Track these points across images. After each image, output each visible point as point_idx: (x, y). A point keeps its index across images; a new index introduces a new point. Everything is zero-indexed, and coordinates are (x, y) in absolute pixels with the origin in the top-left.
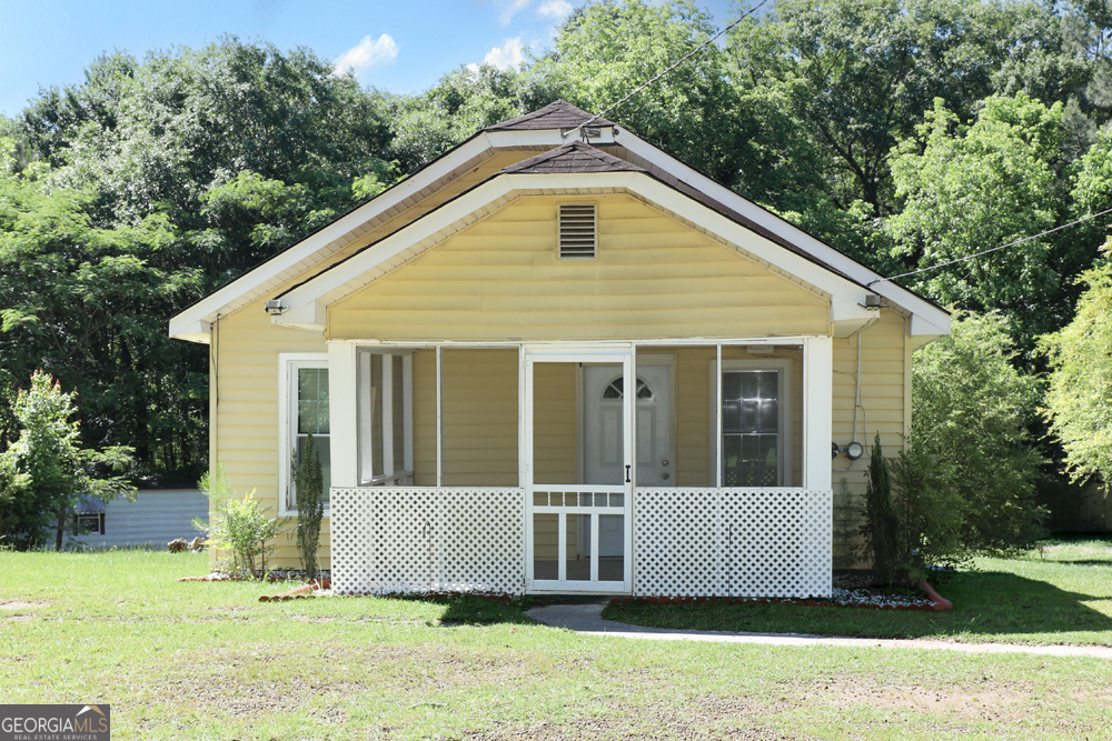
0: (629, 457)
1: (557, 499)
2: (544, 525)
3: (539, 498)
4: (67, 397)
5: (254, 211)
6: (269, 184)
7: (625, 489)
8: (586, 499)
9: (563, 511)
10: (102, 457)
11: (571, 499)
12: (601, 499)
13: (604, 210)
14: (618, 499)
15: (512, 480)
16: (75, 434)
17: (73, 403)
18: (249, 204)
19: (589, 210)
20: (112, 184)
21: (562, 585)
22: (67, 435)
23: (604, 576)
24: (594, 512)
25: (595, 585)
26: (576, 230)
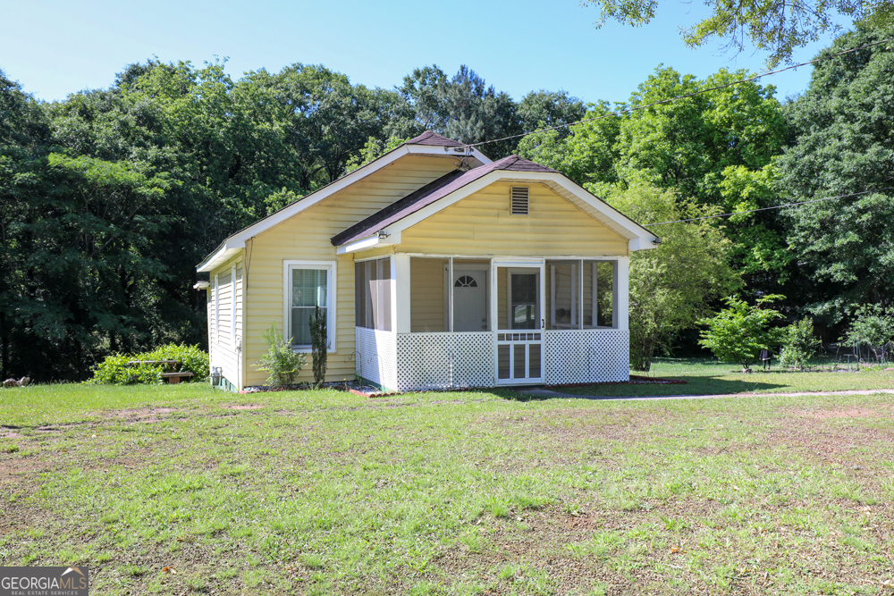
1: (509, 337)
2: (503, 351)
3: (501, 337)
7: (541, 331)
8: (522, 337)
9: (512, 343)
11: (516, 337)
12: (530, 337)
13: (531, 191)
14: (538, 337)
19: (526, 190)
21: (512, 381)
23: (532, 375)
24: (527, 343)
25: (527, 380)
26: (520, 200)
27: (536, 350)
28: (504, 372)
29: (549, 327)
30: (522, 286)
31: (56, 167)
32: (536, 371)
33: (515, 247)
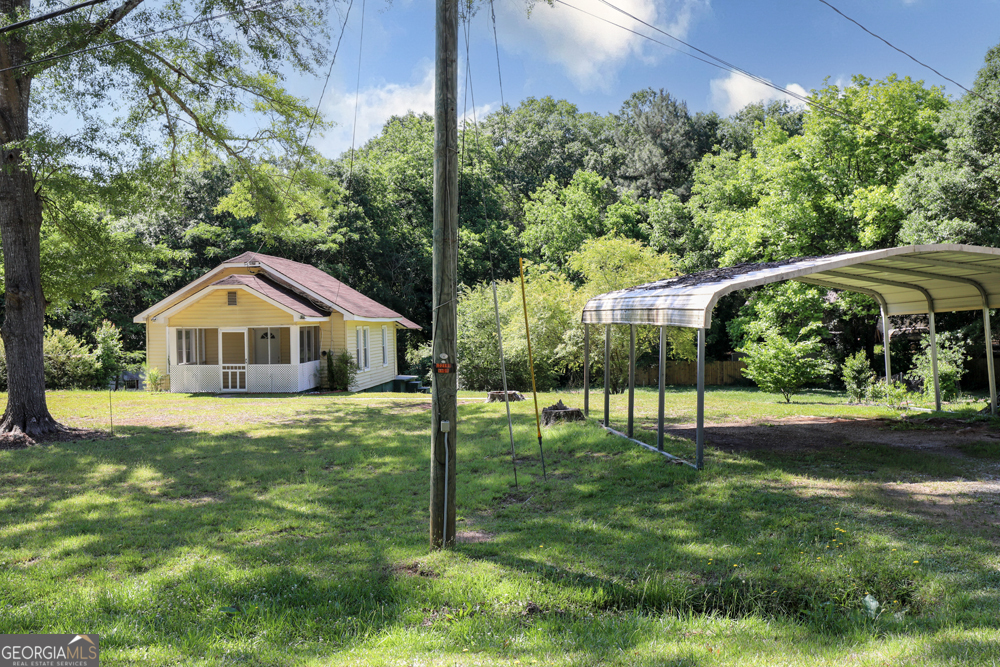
0: (246, 357)
1: (228, 368)
2: (225, 375)
3: (224, 368)
4: (118, 331)
5: (207, 240)
6: (213, 228)
7: (245, 365)
8: (236, 368)
9: (230, 371)
10: (132, 355)
11: (232, 368)
12: (240, 368)
13: (239, 293)
14: (244, 368)
15: (217, 363)
16: (121, 346)
17: (120, 333)
18: (205, 237)
19: (235, 293)
20: (142, 228)
21: (230, 390)
22: (117, 346)
23: (241, 387)
24: (238, 371)
25: (238, 390)
26: (232, 298)
27: (242, 375)
28: (226, 386)
29: (250, 363)
30: (233, 339)
31: (258, 233)
32: (243, 386)
33: (231, 322)
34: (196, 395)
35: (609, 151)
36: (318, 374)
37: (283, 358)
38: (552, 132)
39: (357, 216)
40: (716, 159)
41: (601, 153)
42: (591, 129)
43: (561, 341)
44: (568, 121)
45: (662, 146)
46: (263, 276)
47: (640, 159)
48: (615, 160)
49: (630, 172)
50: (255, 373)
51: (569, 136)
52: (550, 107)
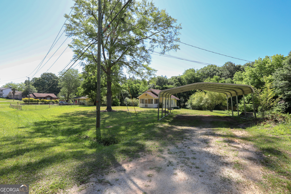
0: (148, 103)
2: (145, 105)
15: (144, 103)
19: (146, 94)
27: (147, 105)
28: (145, 107)
30: (146, 100)
32: (147, 107)
33: (146, 98)
34: (141, 107)
35: (220, 72)
36: (158, 105)
37: (152, 103)
38: (212, 70)
39: (179, 84)
40: (238, 73)
41: (219, 73)
42: (218, 69)
43: (202, 102)
44: (215, 68)
45: (229, 71)
46: (152, 92)
47: (225, 73)
48: (222, 74)
49: (224, 75)
50: (149, 105)
51: (215, 70)
52: (212, 66)
